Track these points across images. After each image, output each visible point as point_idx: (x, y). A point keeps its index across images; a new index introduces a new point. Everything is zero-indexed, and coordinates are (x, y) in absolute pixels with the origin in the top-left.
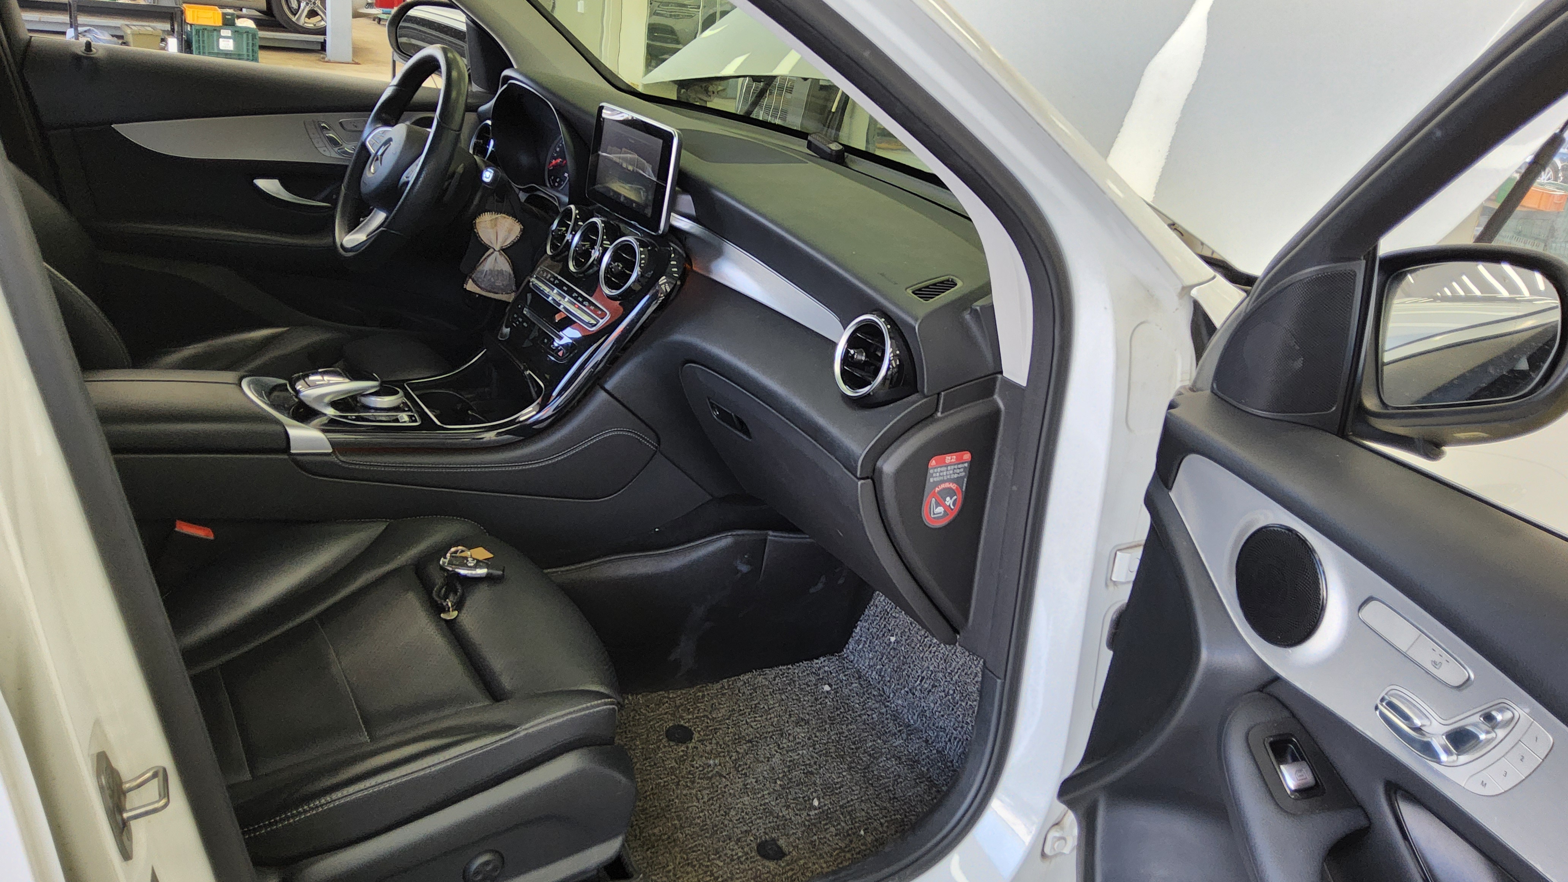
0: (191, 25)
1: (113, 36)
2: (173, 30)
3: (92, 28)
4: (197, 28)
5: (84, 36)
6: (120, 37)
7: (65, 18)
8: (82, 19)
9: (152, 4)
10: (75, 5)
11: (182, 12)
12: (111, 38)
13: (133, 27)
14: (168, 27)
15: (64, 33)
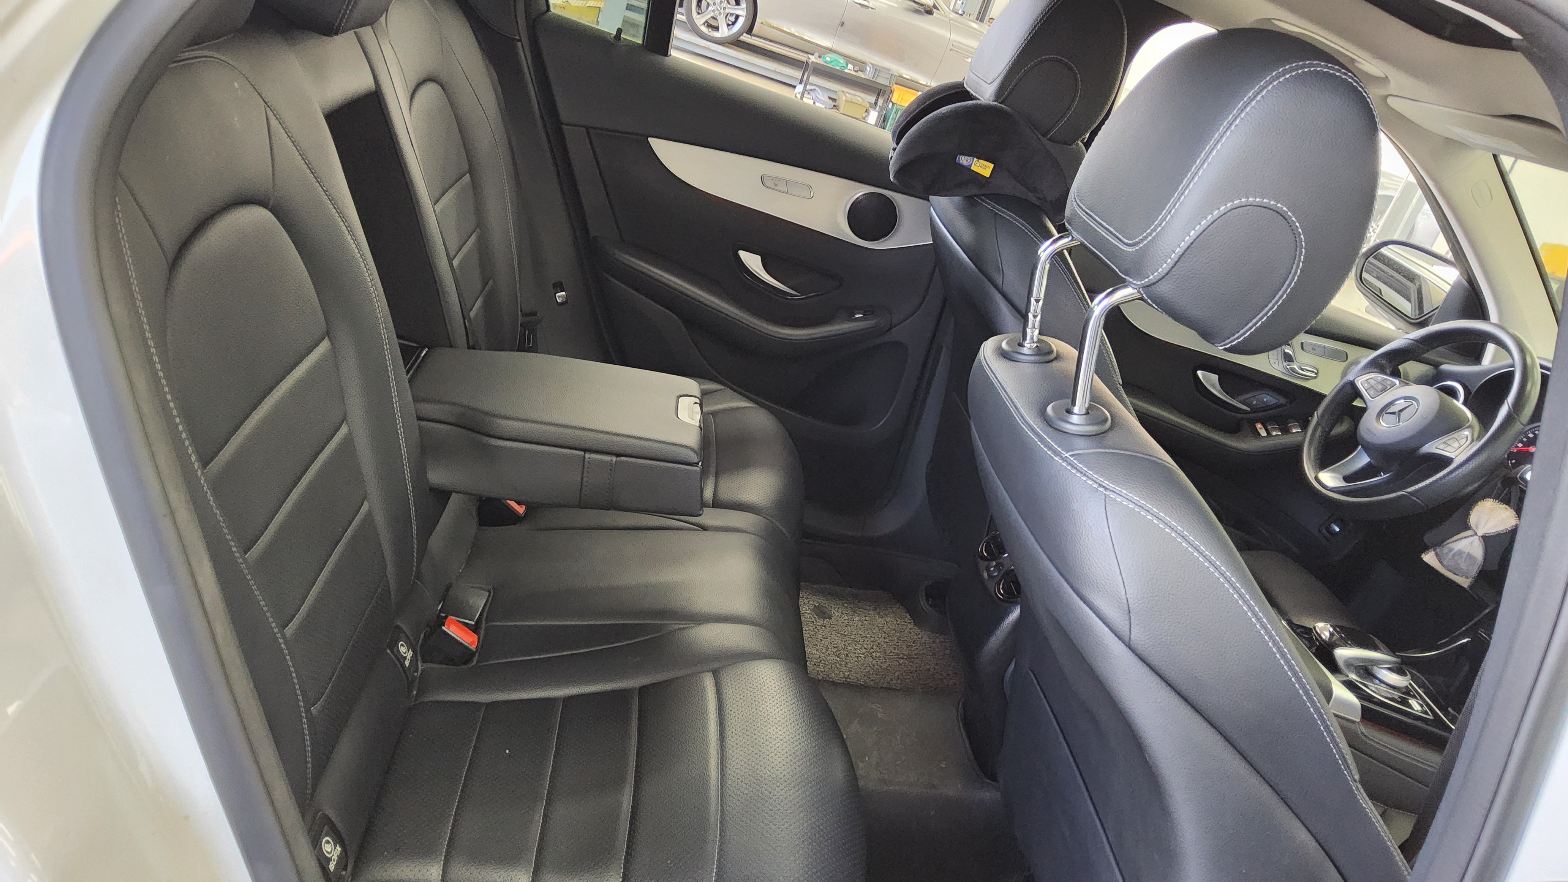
0: (893, 104)
1: (830, 98)
2: (876, 104)
3: (817, 89)
4: (898, 107)
5: (809, 93)
6: (834, 100)
7: (798, 74)
8: (813, 79)
9: (871, 79)
10: (812, 67)
11: (891, 92)
12: (827, 100)
13: (847, 95)
14: (872, 99)
15: (794, 87)
